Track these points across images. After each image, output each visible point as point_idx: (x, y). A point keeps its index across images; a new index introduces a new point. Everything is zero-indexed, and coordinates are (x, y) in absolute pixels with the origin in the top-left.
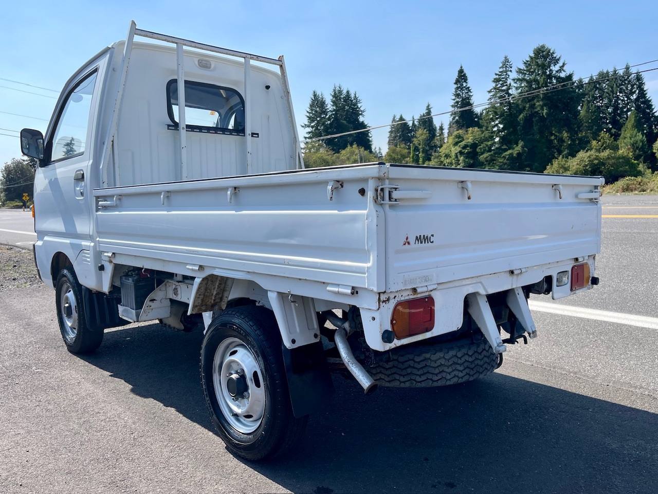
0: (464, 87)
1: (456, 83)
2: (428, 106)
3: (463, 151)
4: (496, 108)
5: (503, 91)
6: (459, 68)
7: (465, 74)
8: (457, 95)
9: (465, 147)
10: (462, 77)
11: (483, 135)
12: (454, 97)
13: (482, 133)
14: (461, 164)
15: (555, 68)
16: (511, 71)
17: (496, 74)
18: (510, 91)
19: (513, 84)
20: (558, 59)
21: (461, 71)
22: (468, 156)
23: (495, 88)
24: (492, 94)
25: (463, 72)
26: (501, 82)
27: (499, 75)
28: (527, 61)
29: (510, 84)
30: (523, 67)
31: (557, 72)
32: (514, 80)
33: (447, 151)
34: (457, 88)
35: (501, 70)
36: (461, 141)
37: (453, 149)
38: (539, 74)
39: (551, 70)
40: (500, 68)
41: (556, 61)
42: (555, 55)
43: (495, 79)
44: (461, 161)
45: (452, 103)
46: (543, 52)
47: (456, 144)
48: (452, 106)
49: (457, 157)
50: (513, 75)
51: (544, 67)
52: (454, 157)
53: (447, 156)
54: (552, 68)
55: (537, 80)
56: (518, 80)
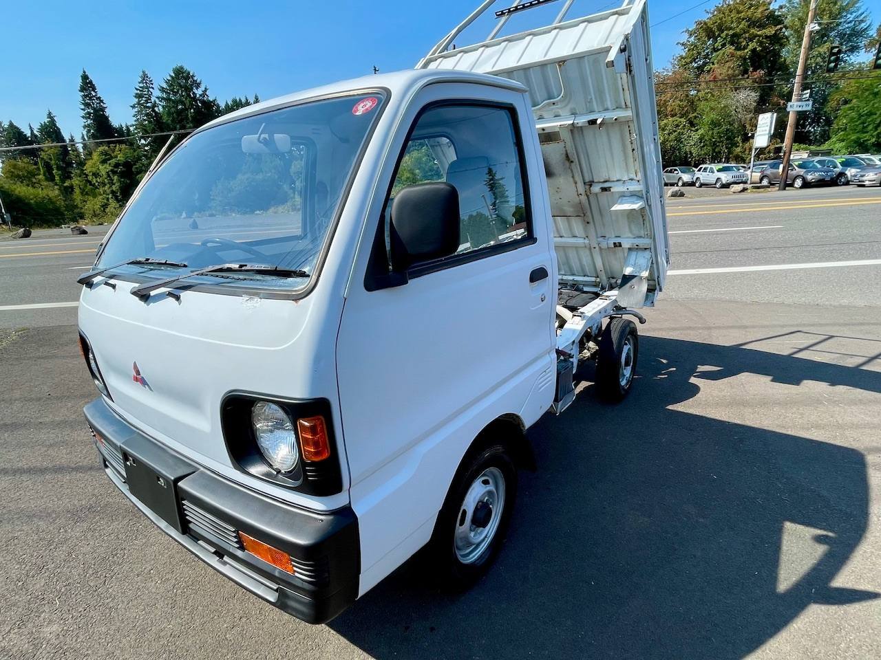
0: (94, 96)
1: (82, 90)
2: (50, 113)
3: (116, 169)
4: (145, 126)
5: (148, 107)
6: (81, 73)
7: (91, 82)
8: (87, 105)
9: (117, 165)
10: (87, 85)
11: (136, 154)
12: (83, 107)
13: (135, 151)
14: (117, 184)
15: (199, 92)
16: (153, 88)
17: (137, 89)
18: (156, 109)
19: (157, 102)
20: (200, 84)
21: (85, 77)
22: (122, 175)
23: (139, 103)
24: (136, 110)
25: (88, 78)
26: (144, 99)
27: (140, 91)
28: (169, 80)
29: (155, 102)
30: (165, 86)
31: (201, 95)
32: (158, 98)
33: (94, 170)
34: (85, 96)
35: (141, 85)
36: (109, 159)
37: (101, 167)
38: (183, 96)
39: (194, 93)
40: (140, 83)
41: (198, 86)
42: (195, 79)
43: (136, 94)
44: (115, 181)
45: (82, 113)
46: (183, 73)
47: (104, 162)
48: (83, 117)
49: (109, 176)
50: (156, 93)
51: (188, 89)
52: (105, 176)
53: (96, 175)
54: (195, 91)
55: (183, 101)
56: (163, 98)
